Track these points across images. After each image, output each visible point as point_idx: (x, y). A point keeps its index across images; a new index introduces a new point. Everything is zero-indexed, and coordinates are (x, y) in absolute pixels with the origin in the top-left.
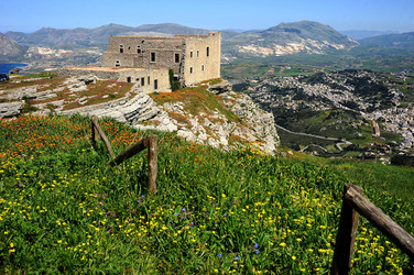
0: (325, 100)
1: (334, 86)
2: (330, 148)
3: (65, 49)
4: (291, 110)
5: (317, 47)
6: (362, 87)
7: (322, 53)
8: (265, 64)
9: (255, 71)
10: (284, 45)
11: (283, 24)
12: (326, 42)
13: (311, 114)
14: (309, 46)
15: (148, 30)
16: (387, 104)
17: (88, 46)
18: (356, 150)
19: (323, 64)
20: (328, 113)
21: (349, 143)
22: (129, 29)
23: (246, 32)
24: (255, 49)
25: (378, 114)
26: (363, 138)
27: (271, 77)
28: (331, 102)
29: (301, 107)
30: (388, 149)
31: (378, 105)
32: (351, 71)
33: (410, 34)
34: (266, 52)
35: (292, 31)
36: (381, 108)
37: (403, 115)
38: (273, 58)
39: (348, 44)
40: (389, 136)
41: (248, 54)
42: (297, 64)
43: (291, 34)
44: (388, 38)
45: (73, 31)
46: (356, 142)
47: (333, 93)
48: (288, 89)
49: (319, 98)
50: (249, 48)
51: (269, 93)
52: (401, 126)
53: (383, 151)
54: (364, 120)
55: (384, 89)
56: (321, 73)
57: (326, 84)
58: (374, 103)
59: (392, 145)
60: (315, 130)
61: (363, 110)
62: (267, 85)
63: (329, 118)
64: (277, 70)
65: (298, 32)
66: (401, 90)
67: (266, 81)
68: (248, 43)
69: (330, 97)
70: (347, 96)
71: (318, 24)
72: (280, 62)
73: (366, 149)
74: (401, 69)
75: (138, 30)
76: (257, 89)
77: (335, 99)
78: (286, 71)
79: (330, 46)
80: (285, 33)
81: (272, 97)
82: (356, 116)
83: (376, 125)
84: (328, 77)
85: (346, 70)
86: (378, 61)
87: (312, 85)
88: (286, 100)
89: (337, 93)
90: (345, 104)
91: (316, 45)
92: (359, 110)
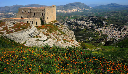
0: (84, 25)
1: (86, 21)
2: (87, 40)
3: (2, 13)
4: (74, 29)
5: (80, 10)
6: (95, 21)
7: (82, 11)
8: (65, 15)
9: (62, 18)
10: (71, 10)
11: (70, 3)
12: (83, 8)
13: (80, 30)
14: (78, 9)
15: (29, 6)
17: (9, 12)
18: (94, 40)
19: (83, 15)
20: (85, 30)
21: (92, 38)
22: (22, 6)
23: (59, 6)
24: (62, 11)
25: (100, 29)
26: (96, 36)
27: (68, 19)
28: (86, 26)
29: (77, 28)
30: (104, 39)
31: (100, 26)
32: (91, 17)
33: (107, 5)
34: (65, 12)
35: (73, 5)
36: (101, 27)
37: (107, 29)
38: (68, 13)
39: (90, 8)
40: (104, 35)
41: (60, 13)
42: (75, 15)
43: (73, 6)
44: (101, 6)
45: (4, 7)
46: (94, 38)
47: (86, 23)
48: (73, 23)
49: (82, 25)
50: (60, 11)
52: (107, 32)
53: (102, 40)
54: (96, 31)
55: (101, 22)
56: (82, 18)
57: (84, 21)
58: (99, 26)
59: (105, 38)
60: (82, 35)
61: (95, 28)
62: (66, 22)
64: (69, 17)
65: (75, 5)
66: (106, 21)
67: (66, 21)
68: (60, 9)
70: (91, 24)
71: (80, 3)
72: (70, 14)
73: (97, 40)
74: (106, 15)
75: (25, 6)
76: (64, 23)
78: (72, 17)
79: (84, 9)
80: (71, 6)
81: (68, 25)
82: (94, 30)
83: (100, 32)
84: (84, 19)
85: (90, 16)
86: (99, 13)
87: (80, 21)
88: (73, 26)
89: (87, 23)
90: (90, 26)
91: (80, 9)
92: (94, 28)
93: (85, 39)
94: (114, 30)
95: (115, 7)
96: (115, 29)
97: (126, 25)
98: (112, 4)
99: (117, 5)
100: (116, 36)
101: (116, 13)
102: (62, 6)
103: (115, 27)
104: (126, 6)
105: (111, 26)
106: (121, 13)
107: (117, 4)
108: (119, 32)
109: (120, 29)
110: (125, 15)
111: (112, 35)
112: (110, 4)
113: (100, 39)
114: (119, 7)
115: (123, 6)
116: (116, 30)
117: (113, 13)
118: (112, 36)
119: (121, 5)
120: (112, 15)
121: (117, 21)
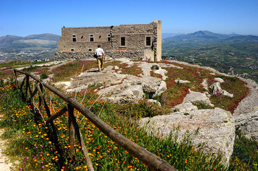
22: (21, 38)
44: (180, 37)
74: (190, 54)
75: (26, 38)
86: (176, 51)
97: (230, 72)
98: (200, 31)
99: (210, 35)
101: (210, 49)
104: (227, 36)
106: (220, 50)
107: (211, 33)
110: (227, 52)
112: (196, 33)
114: (214, 38)
115: (221, 36)
117: (203, 49)
119: (218, 34)
120: (202, 53)
121: (213, 64)
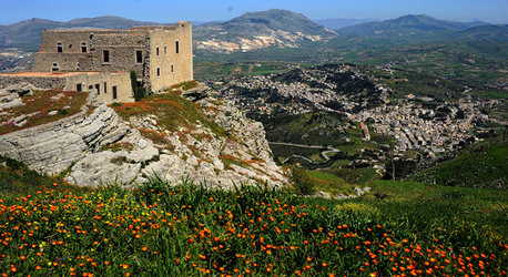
0: (304, 101)
1: (313, 84)
2: (314, 158)
4: (265, 115)
5: (290, 39)
6: (345, 84)
7: (296, 46)
8: (229, 62)
9: (218, 70)
10: (251, 39)
11: (249, 14)
12: (300, 34)
13: (290, 119)
14: (281, 38)
15: (83, 25)
16: (375, 102)
17: (3, 47)
18: (345, 158)
19: (298, 59)
20: (309, 117)
21: (336, 150)
22: (58, 24)
23: (205, 25)
24: (216, 45)
25: (367, 114)
26: (352, 143)
27: (239, 77)
28: (311, 104)
29: (276, 111)
30: (381, 155)
31: (365, 104)
32: (331, 66)
33: (392, 21)
34: (230, 47)
35: (260, 21)
36: (368, 107)
37: (393, 114)
38: (239, 54)
39: (325, 34)
40: (381, 139)
41: (209, 50)
42: (267, 59)
43: (259, 25)
44: (368, 27)
46: (344, 148)
47: (313, 92)
48: (259, 90)
49: (297, 99)
50: (209, 43)
51: (237, 96)
52: (392, 126)
53: (375, 157)
54: (351, 122)
55: (370, 86)
56: (297, 70)
57: (304, 82)
58: (360, 102)
59: (385, 149)
60: (296, 138)
61: (348, 111)
62: (234, 87)
63: (310, 122)
64: (245, 68)
65: (267, 22)
66: (389, 85)
67: (232, 82)
68: (208, 38)
69: (309, 97)
70: (329, 95)
71: (289, 12)
72: (249, 58)
73: (356, 157)
74: (386, 61)
75: (69, 25)
76: (223, 92)
77: (316, 99)
78: (256, 69)
79: (304, 38)
80: (252, 24)
81: (241, 101)
82: (341, 118)
83: (365, 127)
84: (305, 74)
85: (325, 65)
86: (360, 54)
87: (288, 84)
88: (259, 104)
89: (317, 92)
90: (328, 104)
91: (288, 37)
92: (344, 110)
93: (309, 153)
94: (421, 116)
95: (424, 27)
96: (424, 112)
97: (465, 96)
98: (410, 16)
100: (429, 143)
101: (428, 51)
102: (217, 24)
103: (425, 105)
104: (462, 25)
105: (410, 101)
106: (446, 53)
107: (430, 19)
108: (439, 126)
109: (442, 115)
110: (461, 58)
111: (412, 136)
112: (401, 19)
113: (368, 154)
114: (436, 28)
115: (452, 24)
116: (426, 117)
117: (414, 51)
118: (414, 140)
119: (445, 22)
120: (412, 59)
121: (431, 81)
